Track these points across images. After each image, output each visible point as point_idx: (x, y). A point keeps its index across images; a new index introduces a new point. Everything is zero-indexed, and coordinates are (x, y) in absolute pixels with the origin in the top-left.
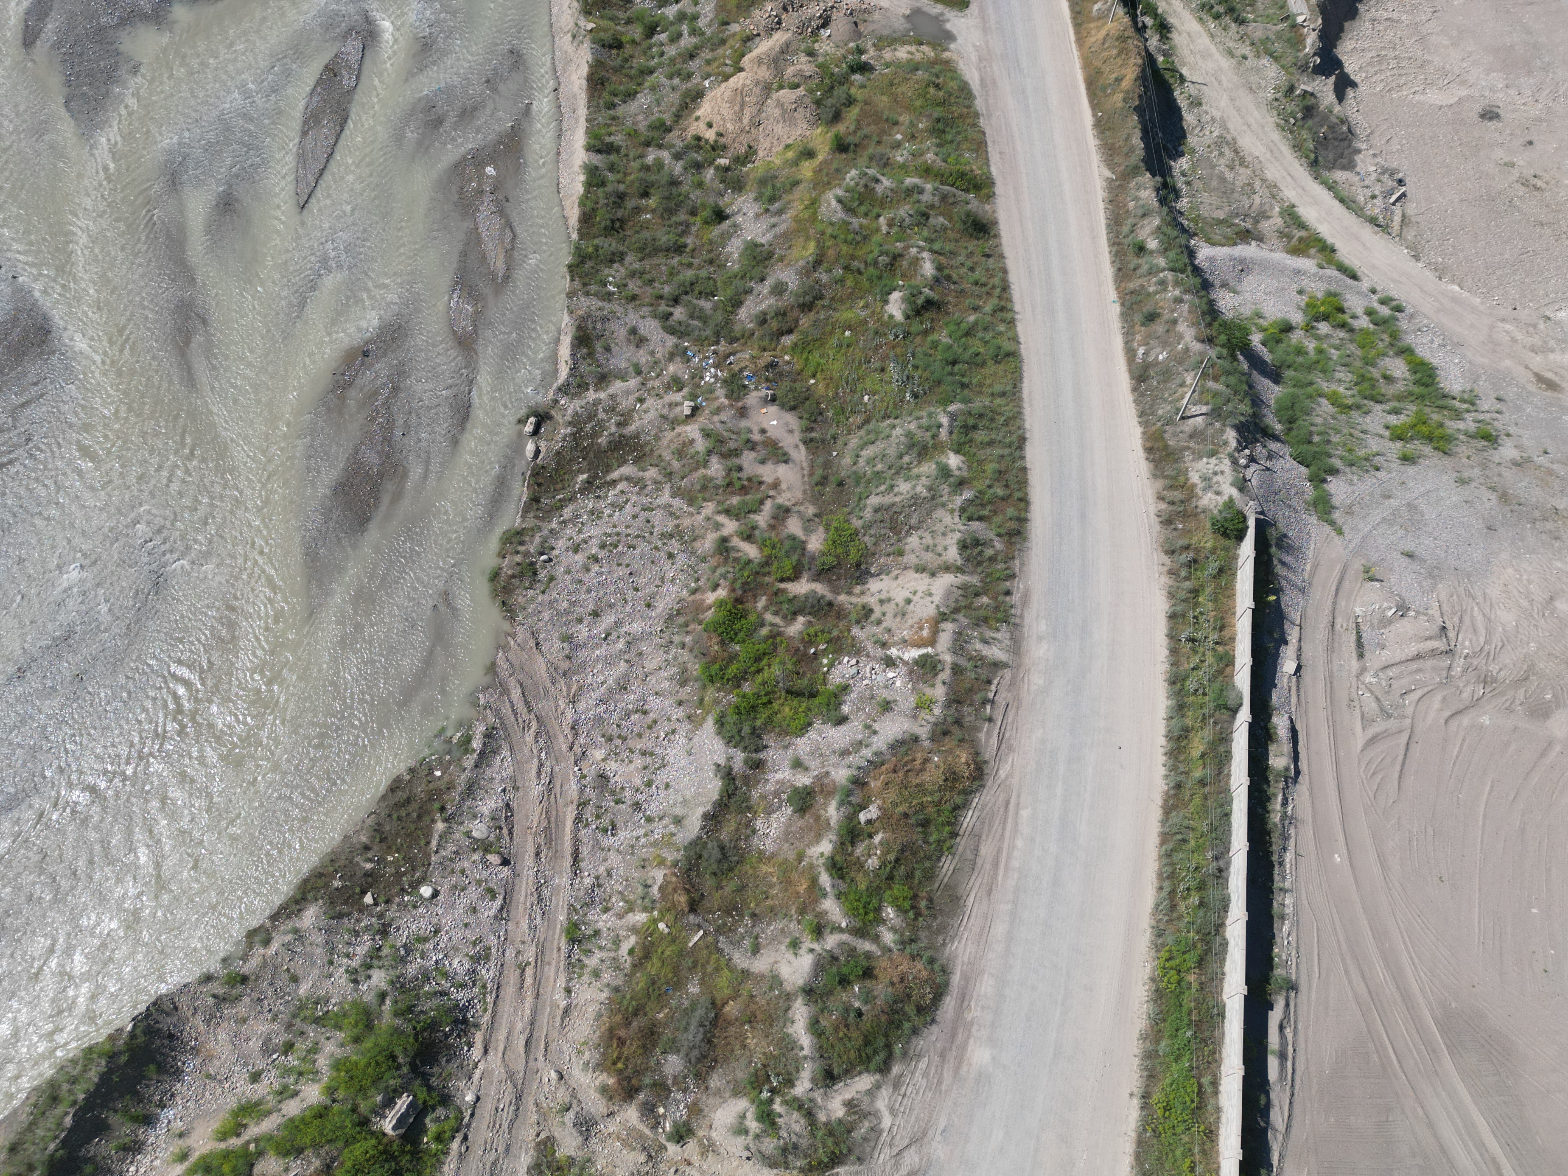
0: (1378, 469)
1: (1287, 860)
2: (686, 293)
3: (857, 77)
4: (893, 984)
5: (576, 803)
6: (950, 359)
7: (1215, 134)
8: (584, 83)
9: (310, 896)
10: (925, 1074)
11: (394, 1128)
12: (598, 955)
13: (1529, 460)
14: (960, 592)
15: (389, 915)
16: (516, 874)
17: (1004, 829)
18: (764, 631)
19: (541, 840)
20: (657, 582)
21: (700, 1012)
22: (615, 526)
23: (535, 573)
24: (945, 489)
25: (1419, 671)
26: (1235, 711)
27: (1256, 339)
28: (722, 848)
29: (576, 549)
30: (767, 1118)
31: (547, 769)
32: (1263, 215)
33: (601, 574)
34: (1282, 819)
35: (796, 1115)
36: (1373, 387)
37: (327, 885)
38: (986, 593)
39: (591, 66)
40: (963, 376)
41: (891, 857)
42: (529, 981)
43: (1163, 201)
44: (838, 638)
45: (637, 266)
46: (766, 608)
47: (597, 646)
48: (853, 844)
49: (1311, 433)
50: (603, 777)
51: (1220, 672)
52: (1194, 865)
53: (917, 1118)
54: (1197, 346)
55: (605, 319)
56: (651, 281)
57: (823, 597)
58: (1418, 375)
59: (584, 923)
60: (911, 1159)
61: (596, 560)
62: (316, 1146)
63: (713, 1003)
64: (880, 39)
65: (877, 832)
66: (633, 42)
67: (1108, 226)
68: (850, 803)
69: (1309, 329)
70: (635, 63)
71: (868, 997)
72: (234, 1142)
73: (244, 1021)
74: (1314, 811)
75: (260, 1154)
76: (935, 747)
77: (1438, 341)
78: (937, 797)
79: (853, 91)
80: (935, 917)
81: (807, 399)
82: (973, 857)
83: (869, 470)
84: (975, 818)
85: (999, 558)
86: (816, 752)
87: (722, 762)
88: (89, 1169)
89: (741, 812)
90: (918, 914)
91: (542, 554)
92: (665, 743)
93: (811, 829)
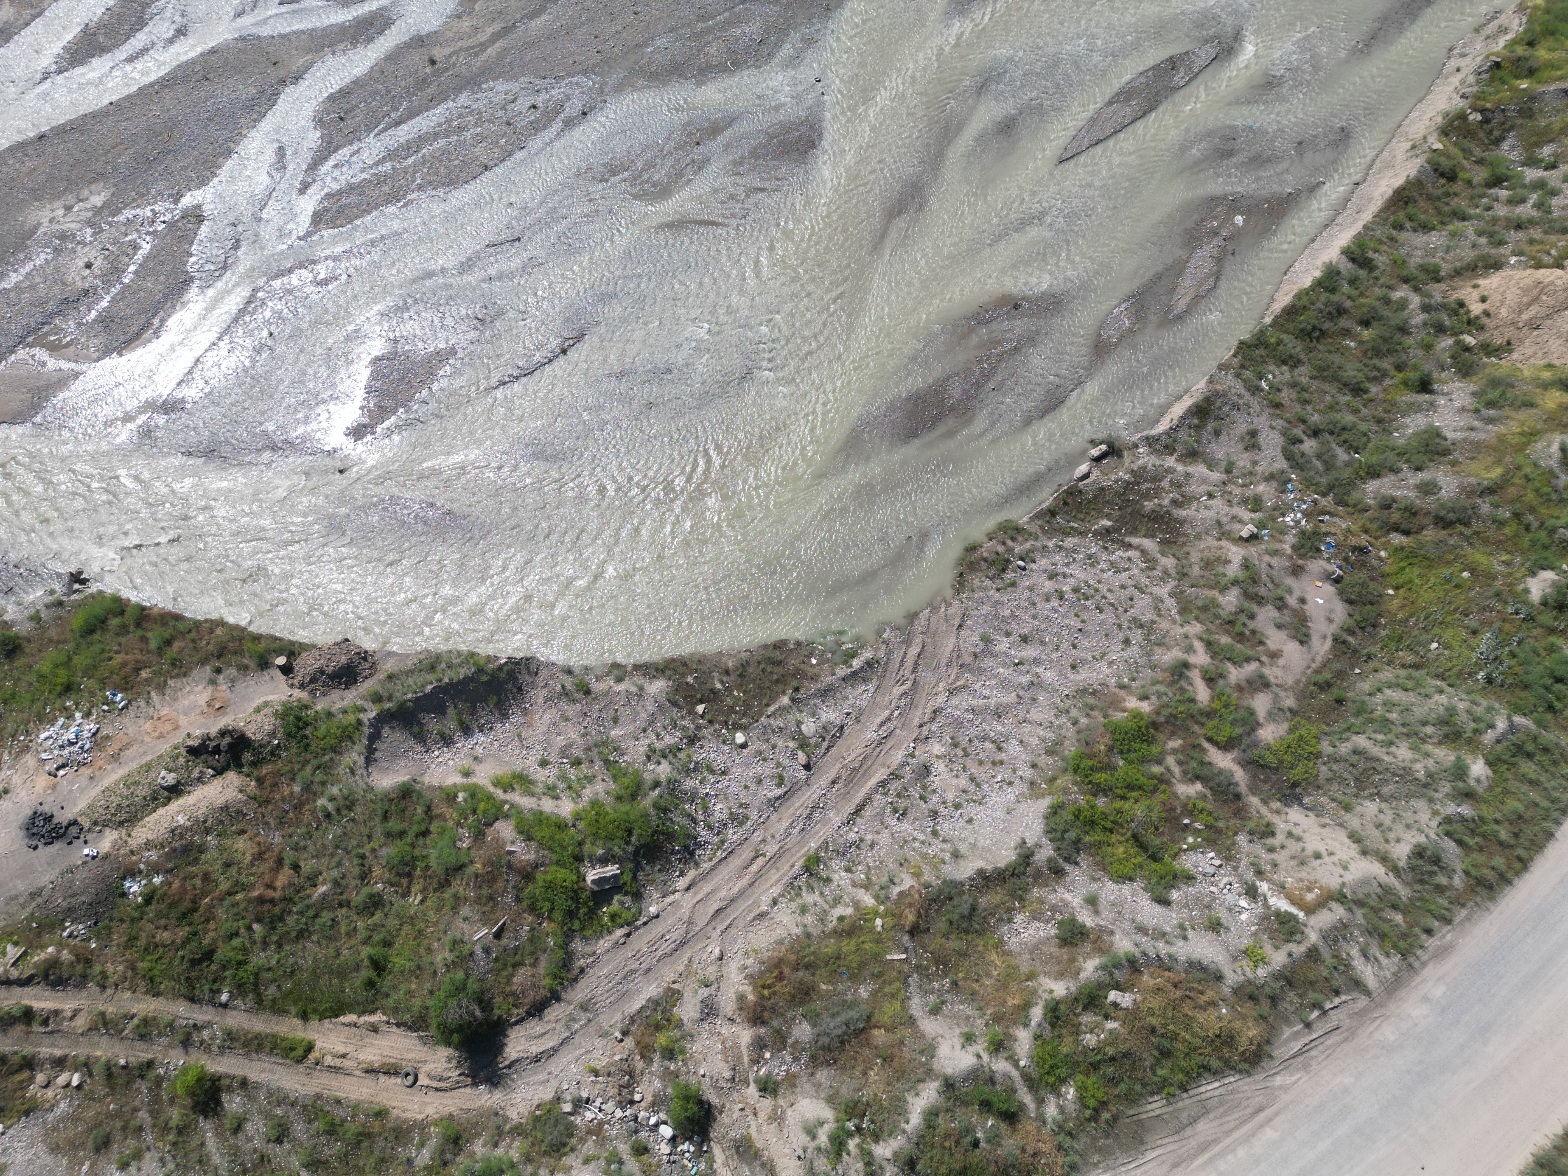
2: (1332, 433)
4: (1023, 1150)
5: (891, 770)
6: (1558, 674)
8: (1390, 192)
9: (668, 673)
11: (593, 881)
12: (816, 897)
14: (1379, 890)
15: (705, 732)
16: (807, 783)
17: (1237, 1127)
18: (1156, 769)
19: (844, 774)
20: (1097, 654)
21: (853, 1014)
22: (1099, 582)
23: (1004, 570)
24: (1446, 788)
28: (973, 909)
29: (1052, 576)
30: (838, 1145)
31: (890, 726)
33: (1056, 611)
35: (860, 1165)
37: (683, 675)
38: (1405, 913)
39: (1408, 182)
40: (1558, 699)
41: (1110, 1051)
42: (755, 868)
44: (1219, 831)
45: (1304, 380)
46: (1174, 751)
47: (1005, 665)
48: (1085, 1008)
50: (926, 770)
55: (1237, 407)
56: (1307, 402)
57: (1236, 784)
59: (825, 864)
61: (1061, 597)
62: (541, 845)
63: (869, 1017)
65: (1115, 1019)
66: (1469, 183)
68: (1111, 974)
70: (1454, 202)
71: (994, 1139)
72: (499, 793)
73: (567, 720)
75: (507, 816)
76: (1232, 1000)
78: (1198, 1042)
80: (1107, 1136)
81: (1372, 603)
82: (1185, 1122)
83: (1380, 711)
84: (1217, 1093)
85: (1448, 894)
86: (1117, 906)
87: (1030, 842)
88: (416, 729)
89: (1012, 896)
90: (1095, 1118)
91: (1022, 559)
92: (996, 786)
93: (1059, 963)
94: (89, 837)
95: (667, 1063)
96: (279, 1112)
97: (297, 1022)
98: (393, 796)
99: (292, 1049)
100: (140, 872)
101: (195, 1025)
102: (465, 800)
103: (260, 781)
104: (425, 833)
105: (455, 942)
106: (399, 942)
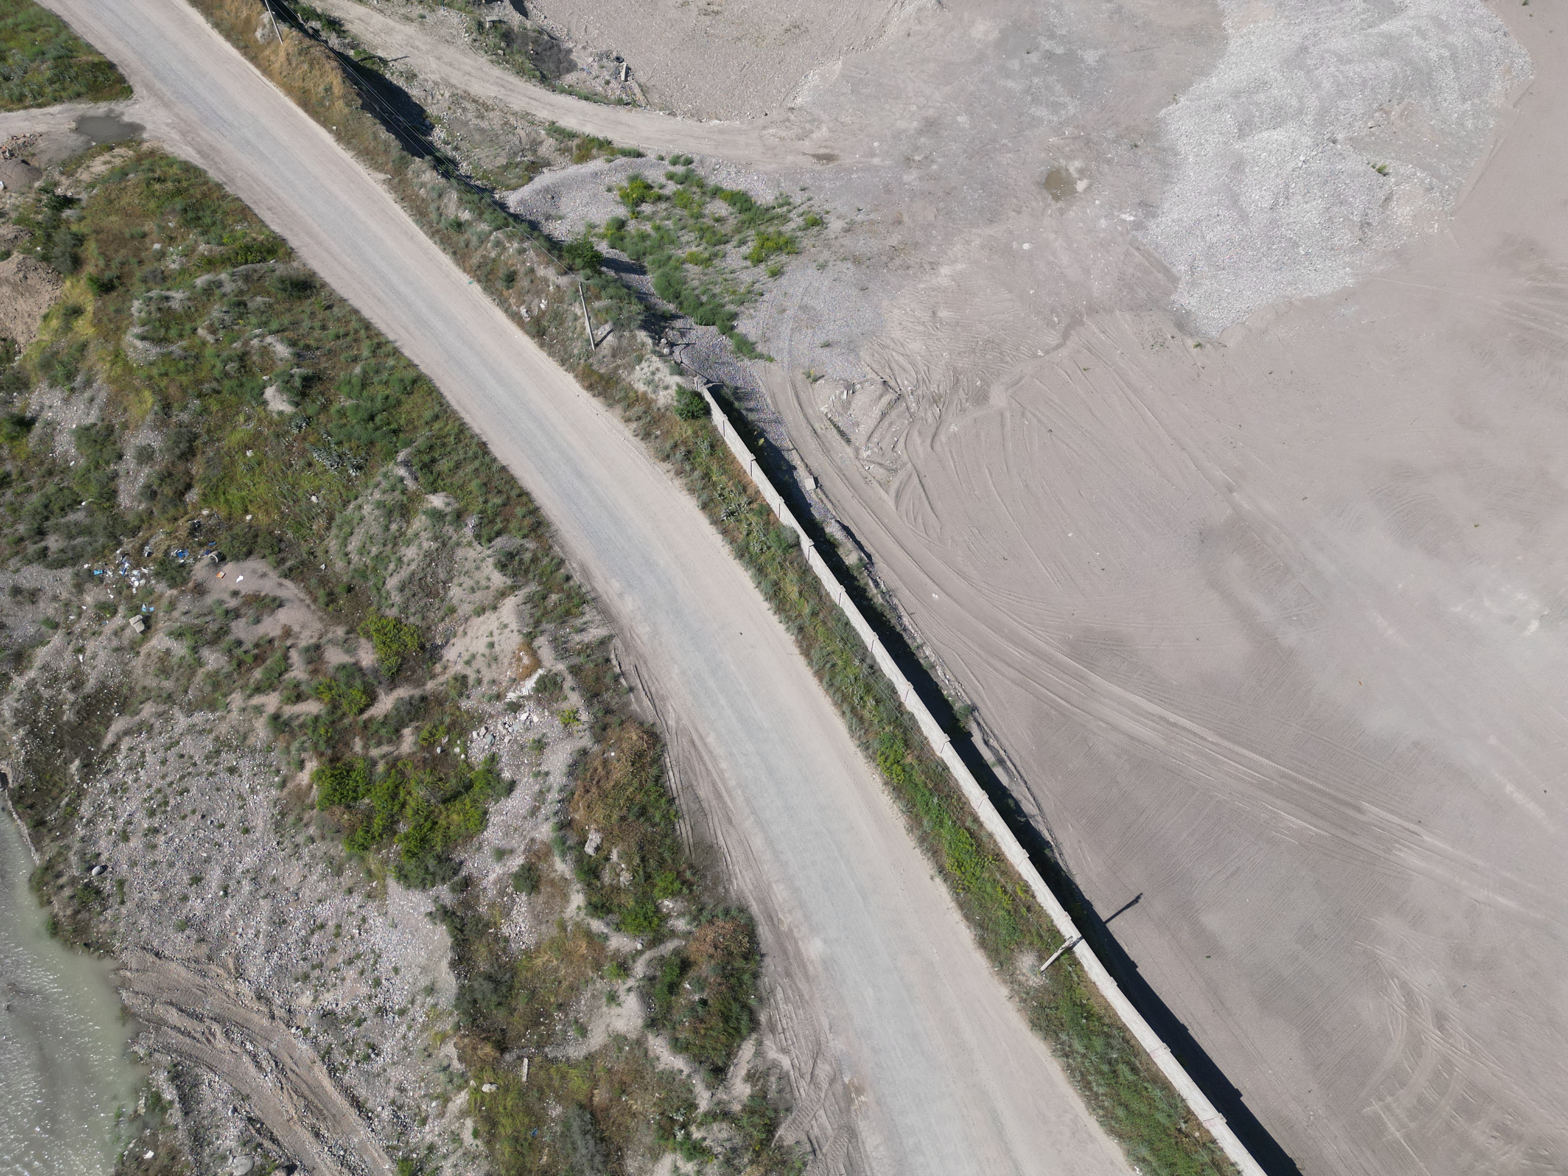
0: (762, 295)
1: (907, 624)
2: (47, 518)
3: (67, 213)
4: (711, 956)
5: (318, 1059)
6: (366, 416)
7: (447, 95)
10: (787, 1000)
12: (447, 1164)
13: (852, 223)
14: (529, 606)
16: (311, 1170)
17: (705, 764)
18: (381, 768)
19: (310, 1120)
20: (238, 804)
21: (576, 1125)
22: (149, 786)
23: (98, 892)
24: (449, 530)
25: (891, 424)
26: (797, 544)
27: (603, 248)
28: (489, 978)
29: (125, 837)
30: (696, 1151)
31: (263, 1055)
32: (535, 144)
33: (172, 839)
34: (883, 598)
35: (715, 1126)
36: (714, 233)
38: (550, 591)
40: (389, 424)
41: (637, 860)
43: (446, 175)
44: (453, 724)
46: (366, 747)
47: (222, 908)
48: (598, 877)
49: (697, 296)
50: (327, 1017)
51: (767, 523)
52: (852, 677)
53: (806, 1037)
54: (563, 281)
57: (411, 697)
58: (738, 205)
59: (412, 1151)
60: (824, 1070)
61: (156, 831)
63: (582, 1106)
64: (64, 164)
65: (610, 852)
67: (417, 222)
68: (570, 848)
69: (637, 215)
71: (701, 984)
74: (897, 575)
76: (604, 745)
77: (733, 170)
78: (636, 783)
79: (74, 228)
80: (704, 876)
81: (257, 536)
82: (698, 806)
83: (366, 559)
84: (677, 775)
85: (539, 555)
86: (509, 831)
87: (431, 908)
89: (482, 935)
90: (689, 885)
91: (91, 868)
92: (364, 935)
93: (553, 896)
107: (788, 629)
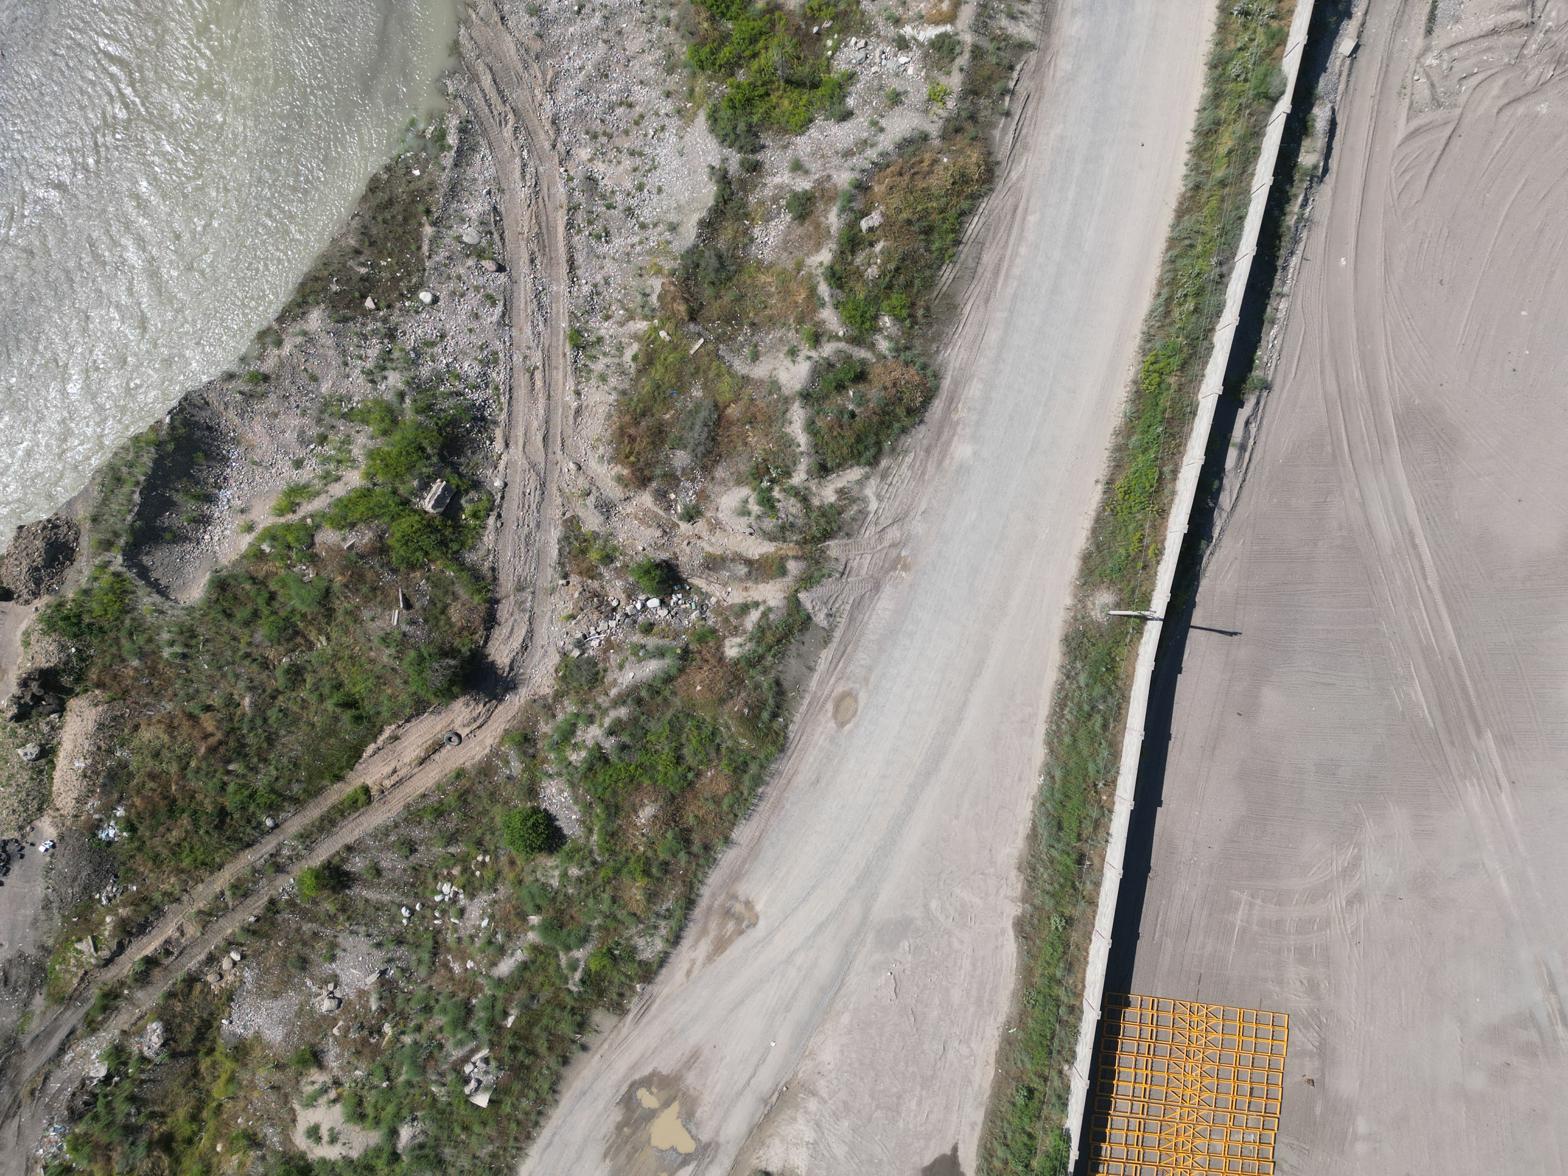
1: (1292, 265)
4: (885, 388)
5: (565, 207)
9: (310, 299)
10: (911, 467)
11: (433, 507)
12: (603, 361)
15: (393, 319)
16: (513, 282)
17: (1009, 236)
18: (761, 3)
19: (534, 246)
21: (703, 414)
25: (1489, 49)
26: (1274, 100)
28: (720, 257)
30: (768, 503)
31: (530, 170)
34: (1297, 222)
35: (793, 500)
37: (325, 289)
41: (892, 266)
42: (539, 383)
44: (845, 13)
47: (570, 21)
48: (853, 252)
50: (591, 180)
51: (1269, 53)
52: (1197, 270)
53: (901, 502)
59: (587, 330)
60: (893, 534)
62: (367, 521)
63: (716, 405)
65: (878, 240)
68: (852, 210)
71: (862, 400)
72: (290, 517)
73: (276, 415)
74: (1332, 212)
75: (318, 527)
76: (945, 146)
78: (943, 202)
80: (930, 325)
82: (974, 265)
84: (980, 225)
86: (817, 153)
87: (716, 164)
88: (168, 536)
89: (738, 220)
90: (914, 322)
92: (655, 142)
93: (810, 237)
94: (30, 839)
95: (612, 566)
96: (393, 838)
97: (337, 786)
98: (214, 597)
99: (356, 802)
100: (101, 820)
101: (271, 855)
102: (273, 547)
103: (100, 685)
104: (272, 596)
105: (384, 640)
106: (344, 677)
107: (1186, 177)
